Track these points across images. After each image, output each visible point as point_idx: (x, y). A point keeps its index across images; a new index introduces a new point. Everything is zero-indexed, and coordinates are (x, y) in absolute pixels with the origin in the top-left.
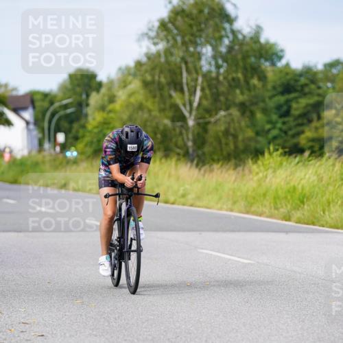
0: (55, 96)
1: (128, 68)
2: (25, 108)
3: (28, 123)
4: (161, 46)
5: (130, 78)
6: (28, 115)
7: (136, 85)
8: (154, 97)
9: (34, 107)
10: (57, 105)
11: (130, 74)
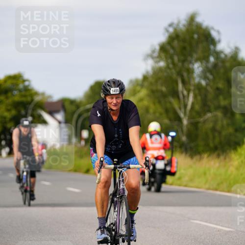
0: (81, 102)
1: (137, 80)
2: (57, 111)
3: (60, 122)
4: (162, 64)
5: (138, 88)
6: (60, 116)
7: (143, 93)
8: (160, 102)
9: (65, 111)
10: (82, 109)
11: (138, 85)
